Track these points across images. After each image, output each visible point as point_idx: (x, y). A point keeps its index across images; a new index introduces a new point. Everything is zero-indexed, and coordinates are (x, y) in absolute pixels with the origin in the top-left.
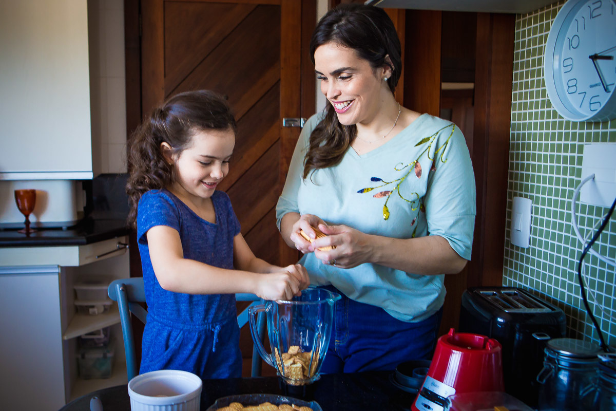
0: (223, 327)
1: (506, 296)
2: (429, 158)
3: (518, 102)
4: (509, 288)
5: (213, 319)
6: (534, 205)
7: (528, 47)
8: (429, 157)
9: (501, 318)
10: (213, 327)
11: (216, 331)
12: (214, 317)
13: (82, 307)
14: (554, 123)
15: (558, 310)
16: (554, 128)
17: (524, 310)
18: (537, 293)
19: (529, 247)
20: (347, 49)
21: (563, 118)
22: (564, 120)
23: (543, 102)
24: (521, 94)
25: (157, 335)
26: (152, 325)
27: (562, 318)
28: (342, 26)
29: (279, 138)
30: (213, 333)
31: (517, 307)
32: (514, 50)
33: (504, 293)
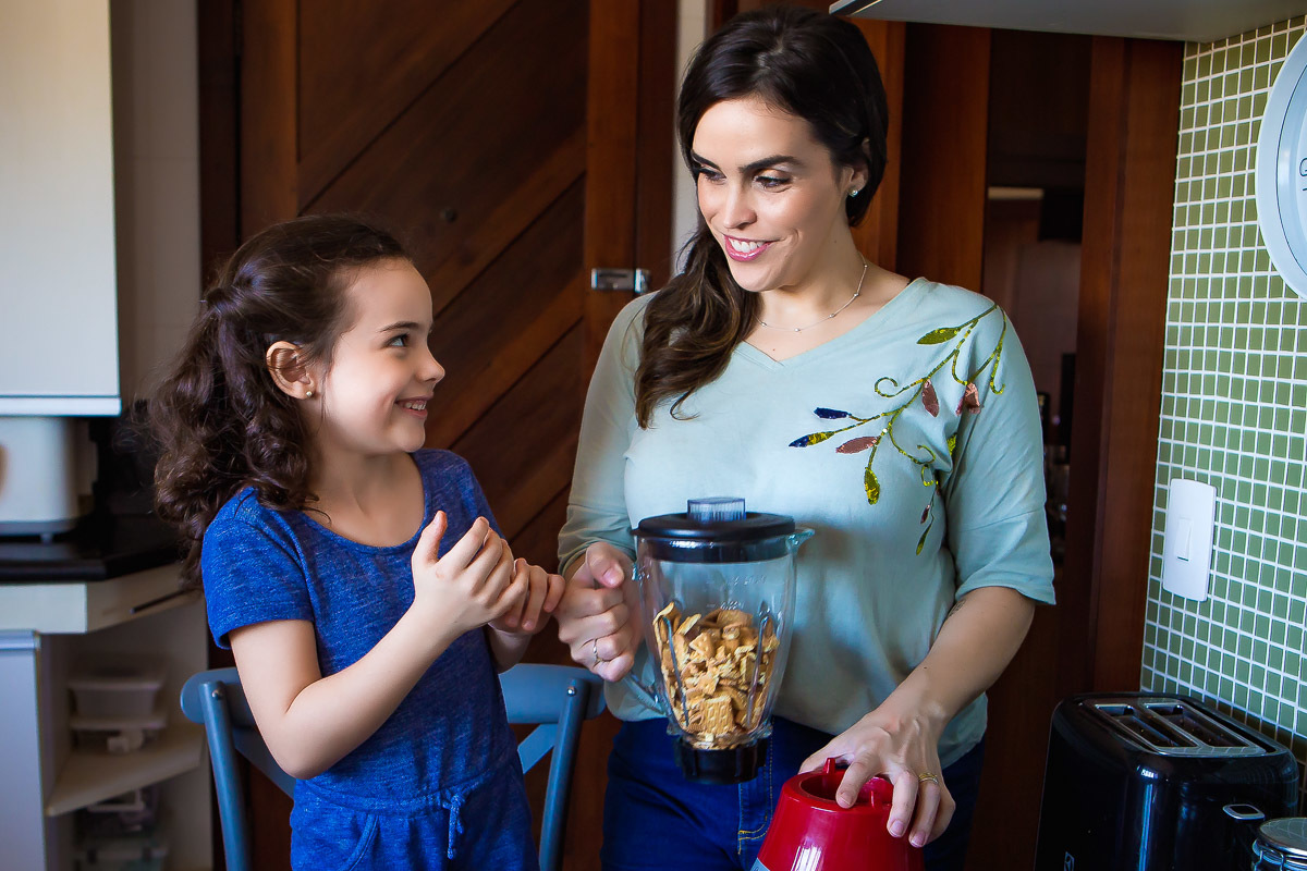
0: (468, 798)
1: (1156, 715)
2: (956, 379)
3: (1186, 252)
4: (1158, 696)
6: (1222, 500)
7: (1212, 123)
8: (954, 375)
9: (1151, 769)
10: (444, 799)
11: (453, 809)
13: (87, 733)
14: (1275, 307)
15: (1280, 750)
16: (1273, 319)
17: (1201, 750)
18: (1224, 708)
19: (1208, 601)
20: (790, 116)
21: (1296, 296)
22: (1299, 301)
23: (1248, 256)
24: (1193, 234)
27: (1289, 769)
28: (778, 57)
29: (581, 319)
30: (447, 812)
31: (1183, 743)
32: (1178, 129)
33: (1150, 708)
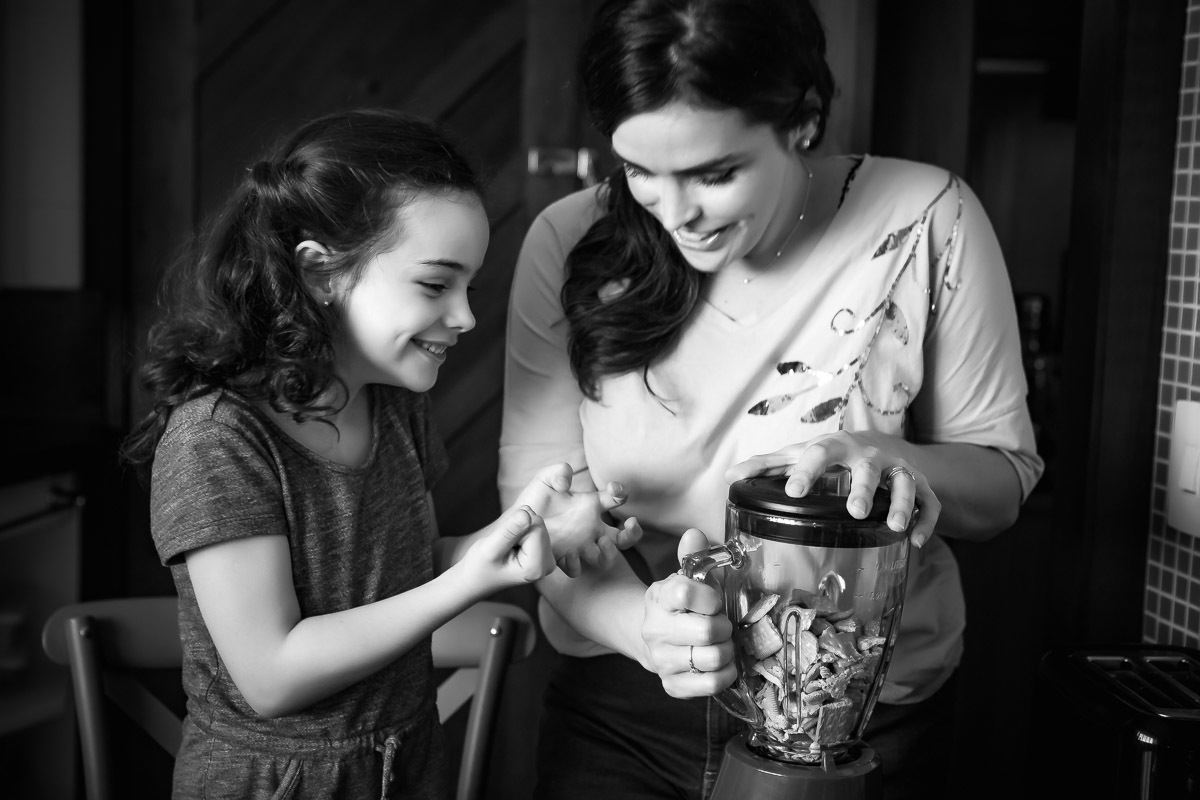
0: (404, 739)
1: (1156, 670)
4: (1162, 649)
5: (380, 718)
9: (1148, 733)
10: (379, 742)
11: (388, 751)
12: (381, 714)
25: (216, 778)
26: (200, 748)
29: (518, 206)
30: (379, 757)
31: (1188, 703)
33: (1152, 662)
